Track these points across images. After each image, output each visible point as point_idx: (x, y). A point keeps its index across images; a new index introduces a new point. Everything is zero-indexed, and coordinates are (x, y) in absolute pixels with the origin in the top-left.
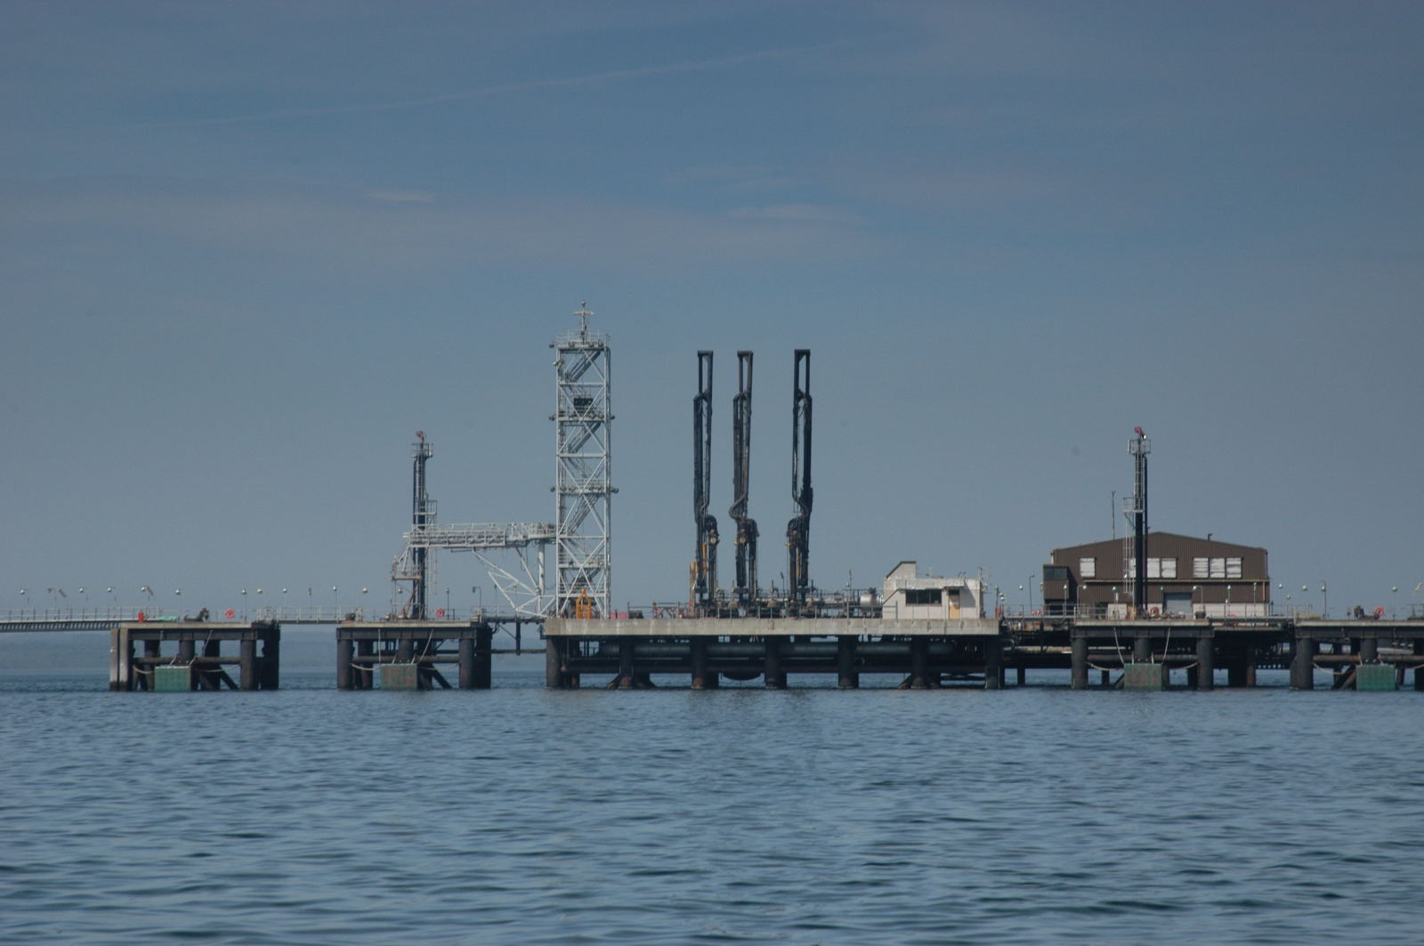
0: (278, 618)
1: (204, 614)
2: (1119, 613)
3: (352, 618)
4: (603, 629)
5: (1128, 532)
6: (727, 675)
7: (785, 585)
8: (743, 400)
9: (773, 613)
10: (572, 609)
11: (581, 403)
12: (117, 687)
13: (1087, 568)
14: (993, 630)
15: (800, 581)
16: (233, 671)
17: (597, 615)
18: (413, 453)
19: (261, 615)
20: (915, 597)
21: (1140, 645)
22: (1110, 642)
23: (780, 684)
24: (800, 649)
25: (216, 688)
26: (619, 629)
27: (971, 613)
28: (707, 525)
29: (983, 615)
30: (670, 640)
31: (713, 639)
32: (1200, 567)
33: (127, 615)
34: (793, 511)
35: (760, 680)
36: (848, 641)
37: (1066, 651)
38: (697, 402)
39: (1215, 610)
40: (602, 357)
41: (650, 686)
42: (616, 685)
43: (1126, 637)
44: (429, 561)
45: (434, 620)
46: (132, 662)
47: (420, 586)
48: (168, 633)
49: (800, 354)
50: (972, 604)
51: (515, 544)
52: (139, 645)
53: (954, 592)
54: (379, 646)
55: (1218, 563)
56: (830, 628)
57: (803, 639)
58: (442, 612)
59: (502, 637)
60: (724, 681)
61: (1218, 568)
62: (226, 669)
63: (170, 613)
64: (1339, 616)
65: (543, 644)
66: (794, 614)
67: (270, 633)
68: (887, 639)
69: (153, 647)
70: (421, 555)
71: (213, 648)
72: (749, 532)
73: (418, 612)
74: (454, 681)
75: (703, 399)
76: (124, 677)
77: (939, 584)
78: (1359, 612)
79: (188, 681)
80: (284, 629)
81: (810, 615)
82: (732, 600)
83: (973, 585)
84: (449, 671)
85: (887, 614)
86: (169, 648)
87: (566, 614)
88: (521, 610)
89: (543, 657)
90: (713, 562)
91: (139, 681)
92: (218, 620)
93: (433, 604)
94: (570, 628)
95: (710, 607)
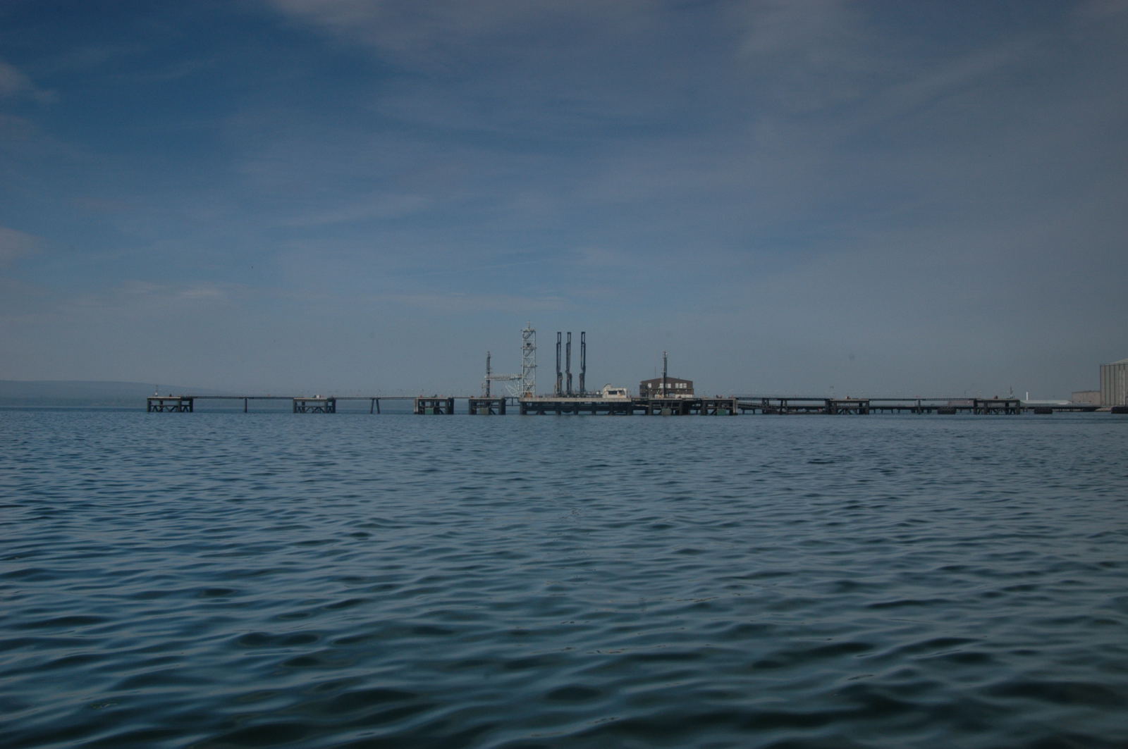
0: (454, 396)
1: (436, 396)
2: (658, 397)
3: (472, 397)
4: (534, 400)
5: (662, 377)
6: (564, 411)
7: (579, 390)
8: (569, 344)
9: (575, 396)
10: (526, 395)
11: (528, 344)
12: (416, 413)
13: (650, 386)
14: (630, 401)
15: (583, 389)
16: (443, 410)
17: (531, 397)
18: (487, 357)
19: (450, 396)
20: (611, 393)
21: (665, 405)
22: (658, 404)
23: (576, 413)
24: (583, 405)
25: (438, 414)
26: (538, 400)
27: (624, 397)
28: (560, 375)
29: (627, 397)
30: (550, 403)
31: (560, 403)
32: (677, 385)
33: (418, 396)
34: (581, 372)
35: (572, 413)
36: (594, 403)
37: (647, 406)
38: (557, 345)
39: (683, 396)
40: (534, 334)
41: (545, 414)
42: (537, 414)
43: (662, 403)
44: (491, 383)
45: (492, 398)
46: (419, 407)
47: (488, 389)
48: (428, 400)
49: (583, 333)
50: (624, 394)
51: (512, 379)
52: (420, 403)
53: (620, 391)
54: (478, 404)
55: (681, 385)
56: (589, 400)
57: (583, 403)
58: (494, 396)
59: (508, 402)
60: (562, 413)
61: (681, 386)
62: (441, 409)
63: (428, 396)
64: (712, 397)
65: (519, 404)
66: (581, 397)
67: (451, 400)
68: (603, 403)
69: (424, 403)
70: (489, 382)
71: (438, 404)
72: (570, 376)
73: (488, 395)
74: (497, 413)
75: (559, 344)
76: (417, 410)
77: (617, 390)
78: (717, 397)
79: (433, 412)
80: (455, 400)
81: (585, 397)
82: (565, 393)
83: (625, 390)
84: (496, 410)
85: (604, 397)
86: (428, 404)
87: (525, 397)
88: (513, 395)
89: (519, 407)
90: (561, 384)
91: (421, 412)
92: (439, 397)
93: (492, 394)
94: (526, 400)
95: (560, 395)
